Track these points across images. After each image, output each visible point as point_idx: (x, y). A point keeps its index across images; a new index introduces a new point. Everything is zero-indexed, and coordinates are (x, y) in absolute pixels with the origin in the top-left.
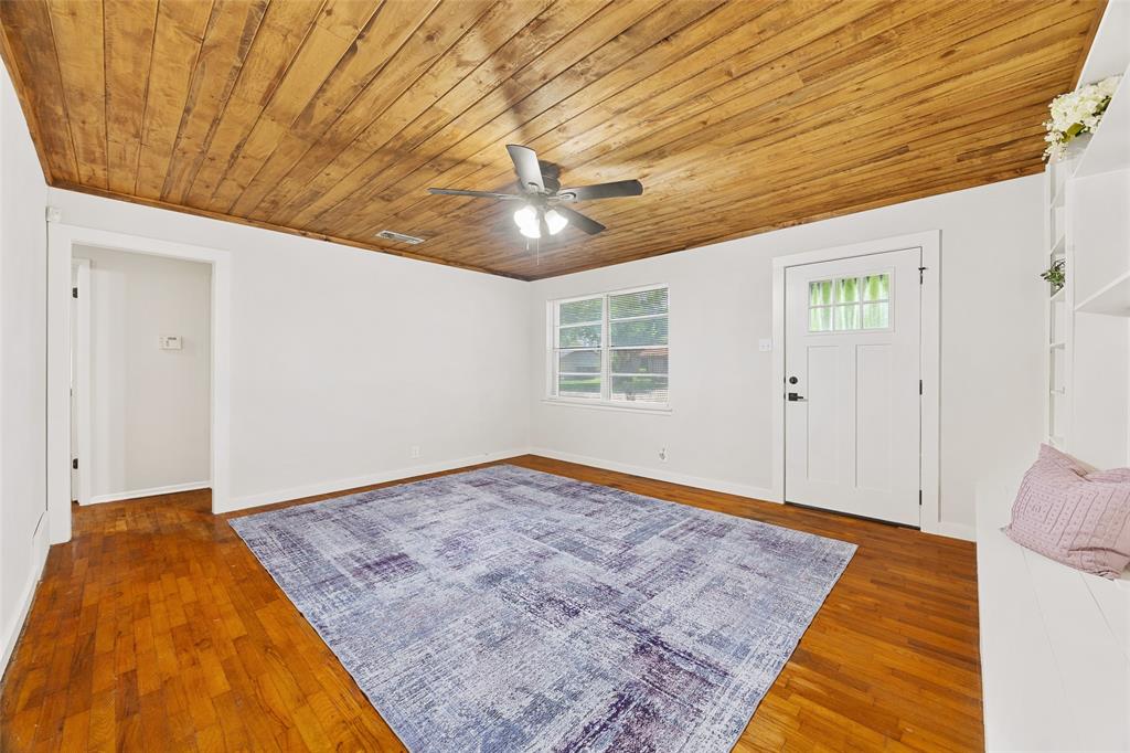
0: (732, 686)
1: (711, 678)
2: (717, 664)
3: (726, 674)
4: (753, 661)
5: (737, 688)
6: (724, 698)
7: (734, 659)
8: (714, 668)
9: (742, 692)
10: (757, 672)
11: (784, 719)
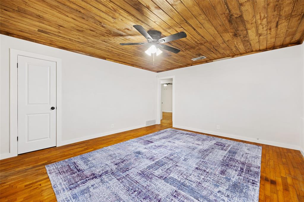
0: (66, 190)
1: (72, 186)
2: (76, 189)
3: (70, 189)
4: (69, 198)
5: (64, 190)
6: (64, 187)
7: (74, 193)
8: (75, 188)
9: (62, 191)
10: (64, 198)
11: (46, 198)
